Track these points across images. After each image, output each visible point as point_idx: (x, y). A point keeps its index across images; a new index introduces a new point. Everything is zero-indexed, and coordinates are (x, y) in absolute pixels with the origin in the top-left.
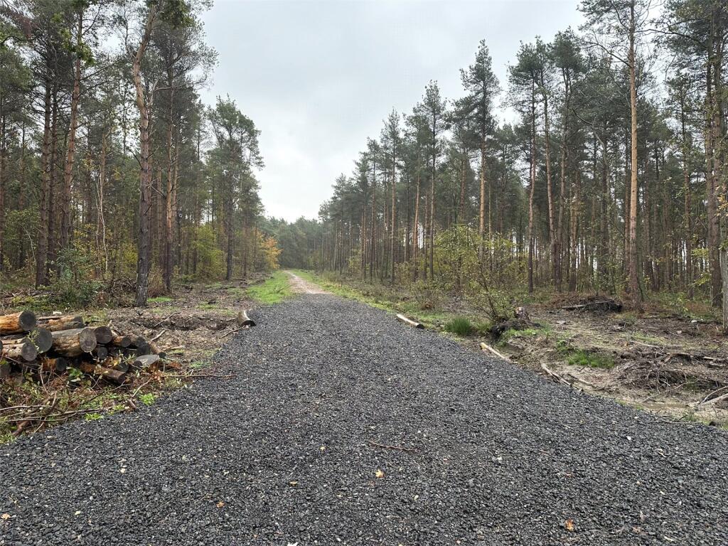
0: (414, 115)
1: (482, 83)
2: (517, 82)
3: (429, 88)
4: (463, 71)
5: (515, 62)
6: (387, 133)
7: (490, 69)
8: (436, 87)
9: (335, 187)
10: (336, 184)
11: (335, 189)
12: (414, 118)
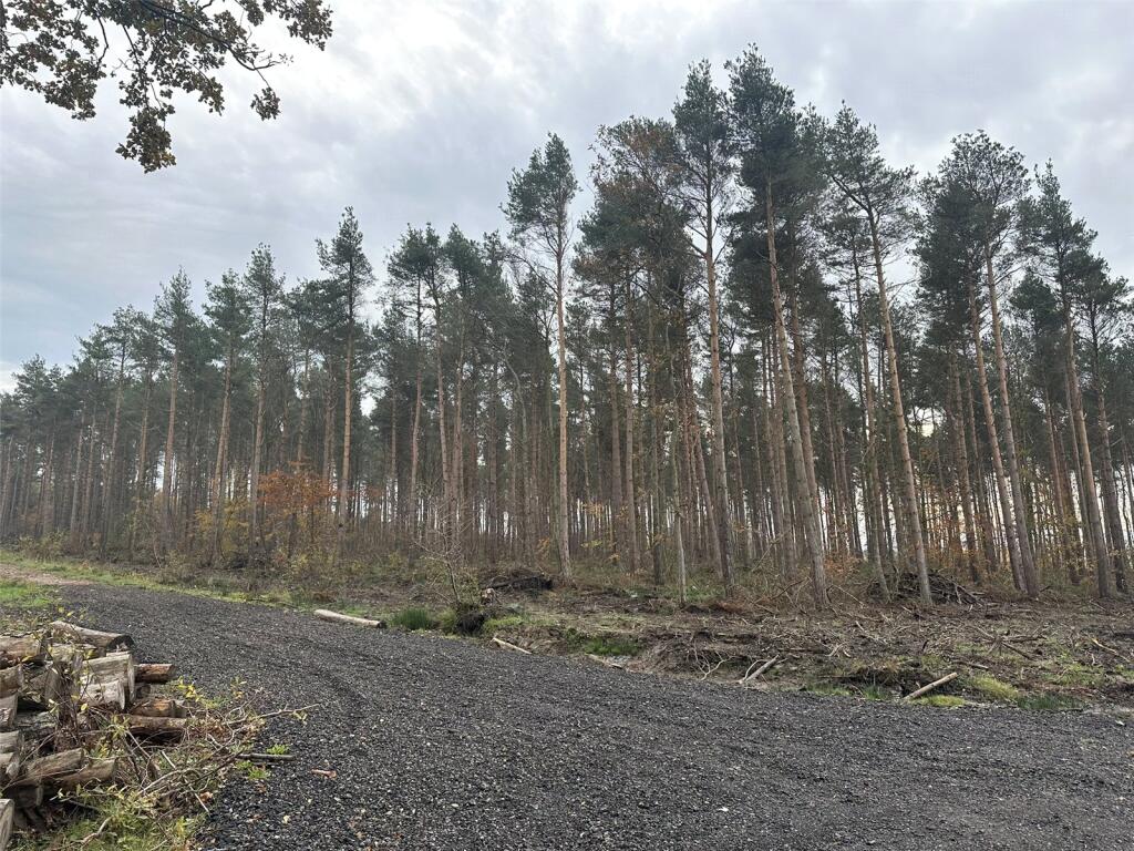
0: (223, 286)
1: (347, 265)
2: (397, 274)
3: (257, 254)
4: (321, 243)
5: (398, 248)
6: (166, 302)
7: (360, 249)
8: (268, 255)
9: (20, 377)
10: (22, 372)
11: (17, 381)
12: (223, 290)
